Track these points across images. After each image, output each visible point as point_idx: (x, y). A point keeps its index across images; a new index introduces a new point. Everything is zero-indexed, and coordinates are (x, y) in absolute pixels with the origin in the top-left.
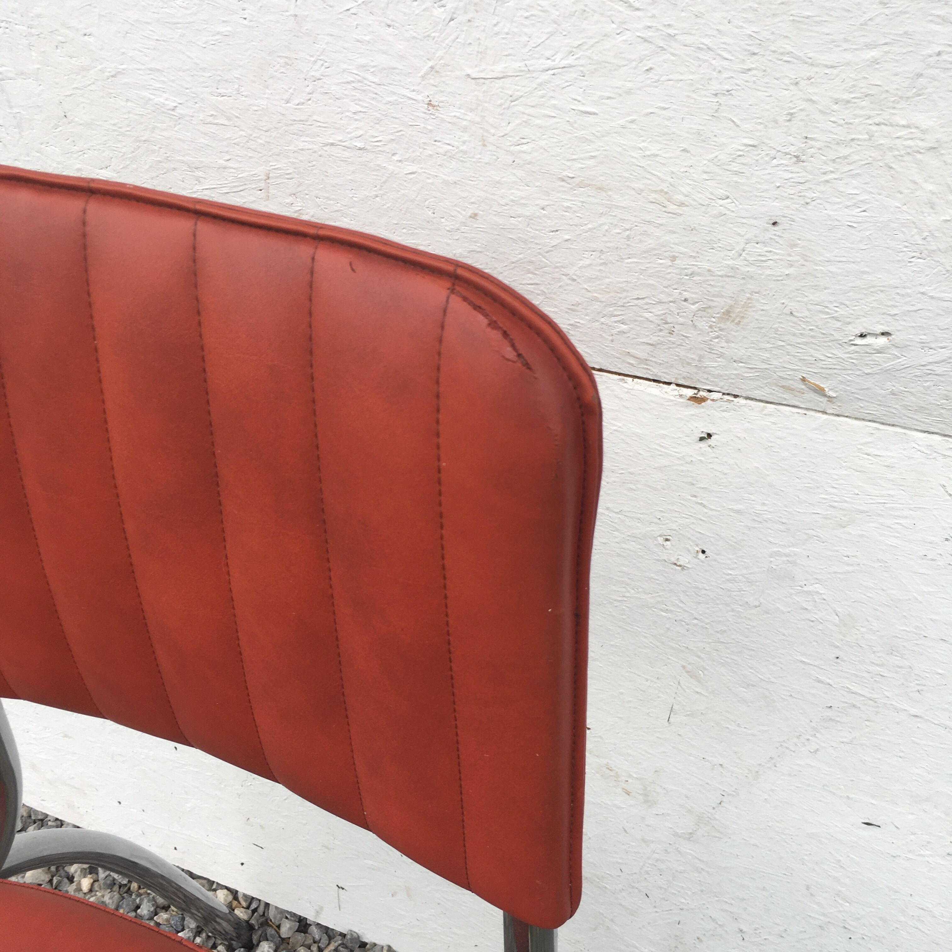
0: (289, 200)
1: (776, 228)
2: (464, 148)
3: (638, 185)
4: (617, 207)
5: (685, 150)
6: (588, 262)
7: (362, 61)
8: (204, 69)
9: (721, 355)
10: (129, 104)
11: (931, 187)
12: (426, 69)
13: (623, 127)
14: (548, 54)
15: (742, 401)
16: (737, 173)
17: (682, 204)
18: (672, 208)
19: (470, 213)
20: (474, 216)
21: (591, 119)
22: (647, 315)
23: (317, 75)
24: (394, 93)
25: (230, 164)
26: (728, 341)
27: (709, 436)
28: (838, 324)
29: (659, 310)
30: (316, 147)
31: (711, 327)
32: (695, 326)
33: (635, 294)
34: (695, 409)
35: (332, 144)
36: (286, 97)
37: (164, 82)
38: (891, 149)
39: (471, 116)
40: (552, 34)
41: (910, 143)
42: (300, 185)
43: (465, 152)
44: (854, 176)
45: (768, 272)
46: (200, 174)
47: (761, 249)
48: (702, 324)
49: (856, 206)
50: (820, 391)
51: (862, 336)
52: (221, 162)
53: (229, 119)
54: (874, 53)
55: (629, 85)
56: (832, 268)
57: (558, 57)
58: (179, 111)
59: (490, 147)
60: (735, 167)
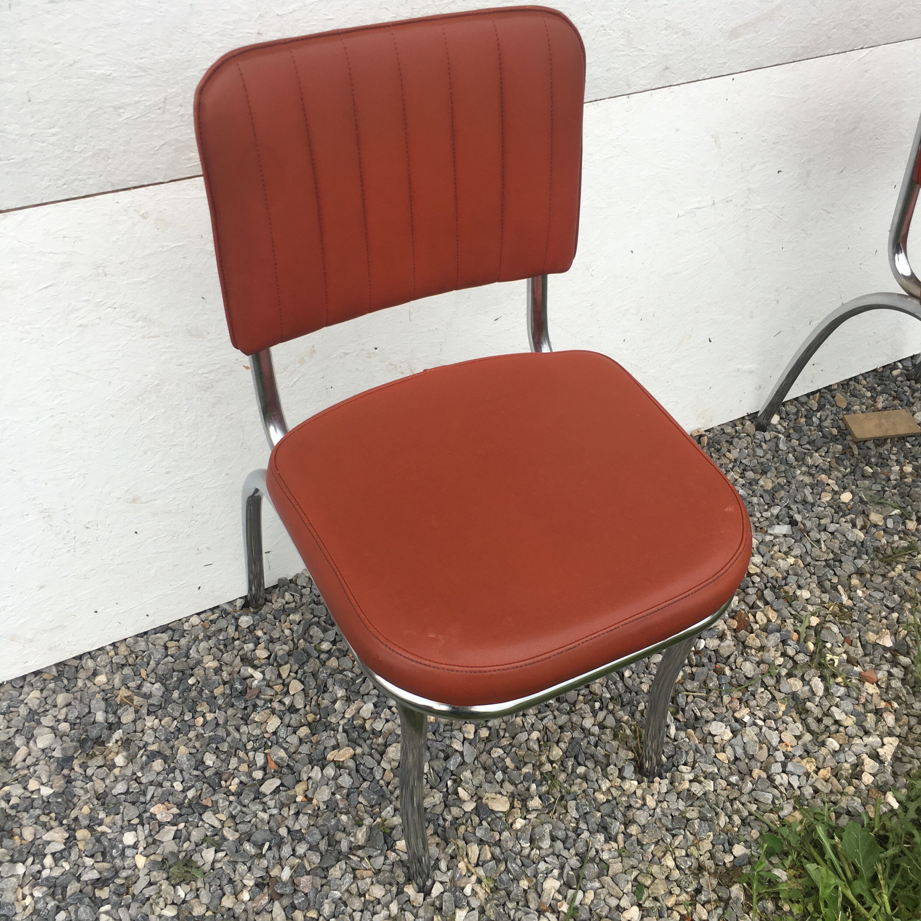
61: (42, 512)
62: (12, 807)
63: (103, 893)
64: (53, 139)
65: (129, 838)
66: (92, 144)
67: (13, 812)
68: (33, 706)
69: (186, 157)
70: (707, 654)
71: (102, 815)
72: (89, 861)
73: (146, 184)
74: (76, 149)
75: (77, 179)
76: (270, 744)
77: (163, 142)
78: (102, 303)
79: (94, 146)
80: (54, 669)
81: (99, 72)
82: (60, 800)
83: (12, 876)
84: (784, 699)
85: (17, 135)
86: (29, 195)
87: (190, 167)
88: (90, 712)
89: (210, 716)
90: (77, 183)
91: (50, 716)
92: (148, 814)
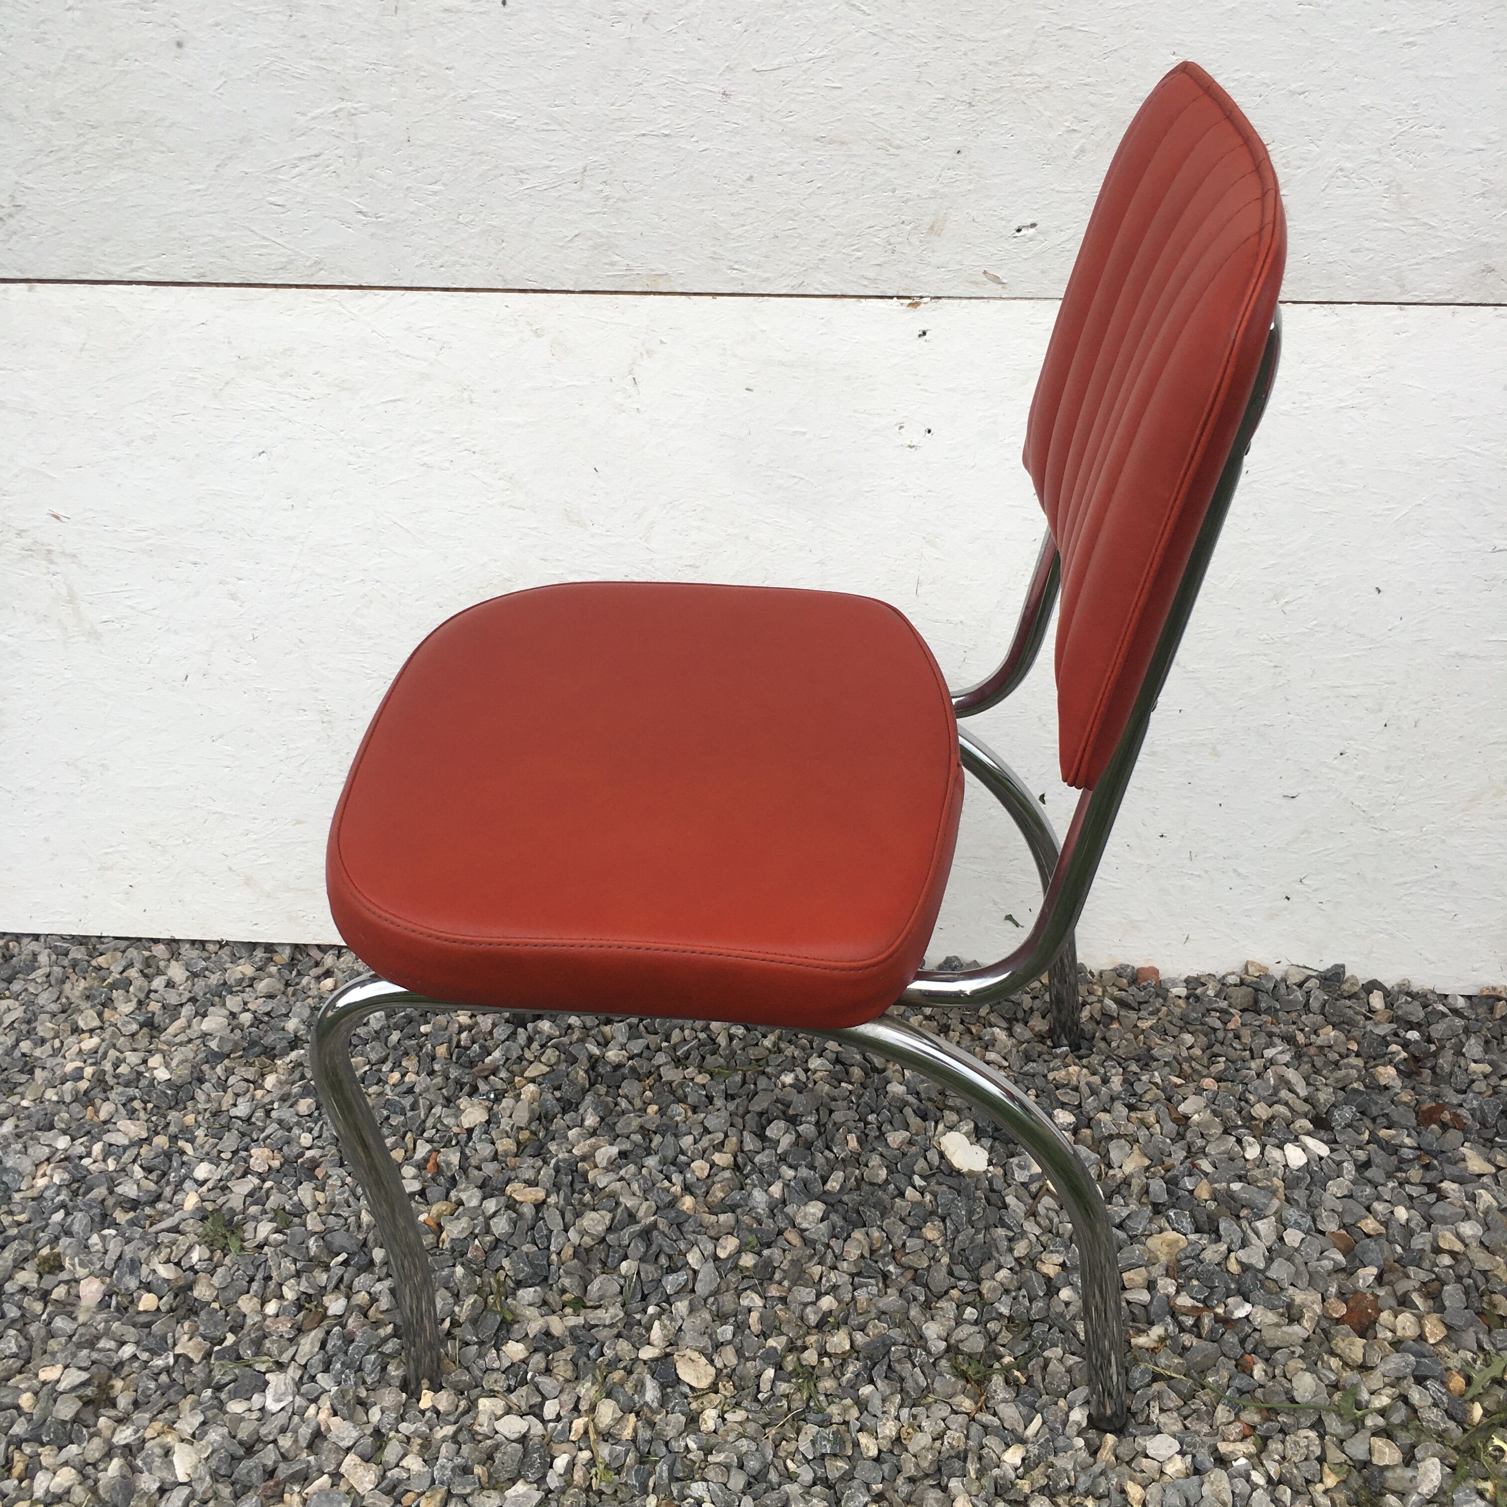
0: (601, 187)
1: (959, 156)
2: (746, 125)
3: (870, 137)
4: (855, 156)
5: (900, 107)
6: (834, 203)
7: (677, 67)
8: (547, 87)
9: (928, 265)
10: (473, 123)
11: (1048, 113)
12: (723, 68)
13: (860, 95)
14: (810, 49)
15: (944, 300)
16: (933, 119)
17: (899, 147)
18: (892, 151)
19: (748, 175)
20: (751, 178)
21: (837, 92)
22: (876, 240)
23: (640, 81)
24: (697, 89)
25: (553, 164)
26: (933, 252)
27: (924, 333)
28: (1004, 223)
29: (884, 234)
30: (629, 139)
31: (921, 241)
32: (910, 243)
33: (868, 224)
34: (913, 313)
35: (644, 135)
36: (612, 100)
37: (509, 101)
38: (1023, 91)
39: (754, 99)
40: (813, 35)
41: (1034, 85)
42: (611, 172)
43: (747, 128)
44: (1003, 112)
45: (957, 190)
46: (525, 176)
47: (951, 173)
48: (915, 240)
49: (1007, 133)
50: (996, 280)
51: (1019, 230)
52: (547, 163)
53: (560, 124)
54: (1007, 31)
55: (864, 65)
56: (997, 180)
57: (816, 51)
58: (518, 123)
59: (767, 122)
60: (932, 115)
61: (321, 712)
62: (117, 1076)
63: (121, 1217)
64: (432, 200)
65: (202, 1171)
66: (483, 216)
67: (111, 1081)
68: (229, 978)
69: (607, 260)
70: (1243, 1330)
71: (200, 1133)
72: (138, 1172)
73: (549, 288)
74: (461, 219)
75: (457, 262)
76: (454, 1143)
77: (576, 232)
78: (458, 441)
79: (485, 220)
80: (288, 951)
81: (499, 116)
82: (169, 1092)
83: (49, 1146)
84: (1341, 1464)
85: (390, 185)
86: (396, 271)
87: (614, 276)
88: (287, 1015)
89: (410, 1078)
90: (458, 267)
91: (239, 998)
92: (244, 1154)
